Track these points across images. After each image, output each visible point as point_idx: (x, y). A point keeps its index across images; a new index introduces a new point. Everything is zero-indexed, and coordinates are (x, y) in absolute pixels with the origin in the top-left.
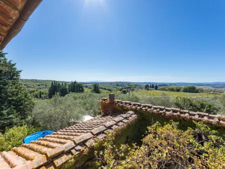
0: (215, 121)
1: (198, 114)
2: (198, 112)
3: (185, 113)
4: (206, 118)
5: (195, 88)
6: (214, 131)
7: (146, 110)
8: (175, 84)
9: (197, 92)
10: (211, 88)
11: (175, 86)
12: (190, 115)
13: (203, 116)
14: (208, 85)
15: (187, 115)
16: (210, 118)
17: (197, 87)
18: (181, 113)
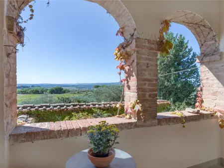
0: (102, 106)
1: (92, 104)
2: (91, 103)
3: (83, 105)
4: (97, 106)
5: (63, 89)
6: (104, 112)
7: (45, 109)
8: (39, 86)
9: (64, 92)
10: (75, 89)
11: (39, 88)
12: (87, 105)
13: (95, 105)
14: (73, 86)
15: (84, 106)
16: (99, 105)
17: (64, 88)
18: (80, 105)
